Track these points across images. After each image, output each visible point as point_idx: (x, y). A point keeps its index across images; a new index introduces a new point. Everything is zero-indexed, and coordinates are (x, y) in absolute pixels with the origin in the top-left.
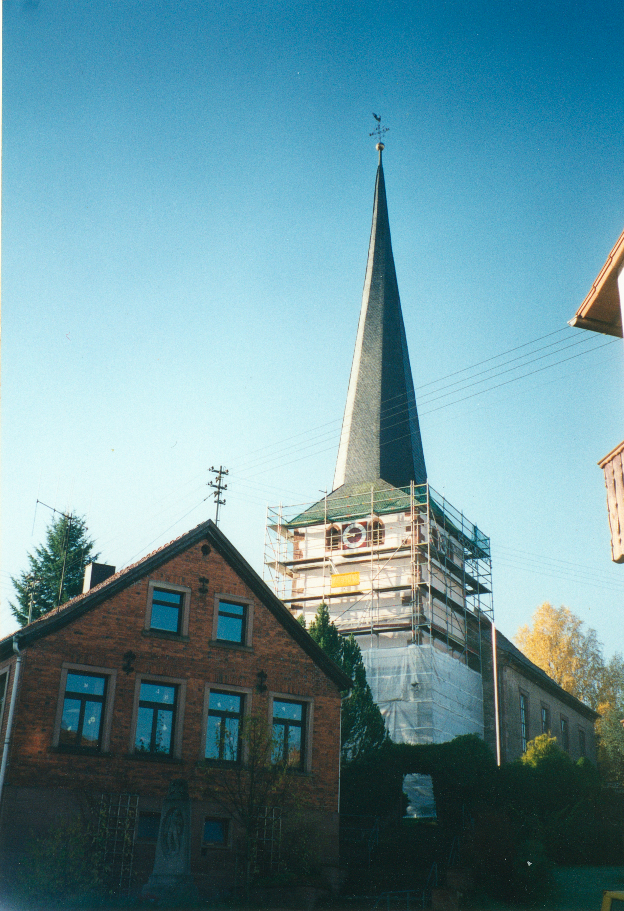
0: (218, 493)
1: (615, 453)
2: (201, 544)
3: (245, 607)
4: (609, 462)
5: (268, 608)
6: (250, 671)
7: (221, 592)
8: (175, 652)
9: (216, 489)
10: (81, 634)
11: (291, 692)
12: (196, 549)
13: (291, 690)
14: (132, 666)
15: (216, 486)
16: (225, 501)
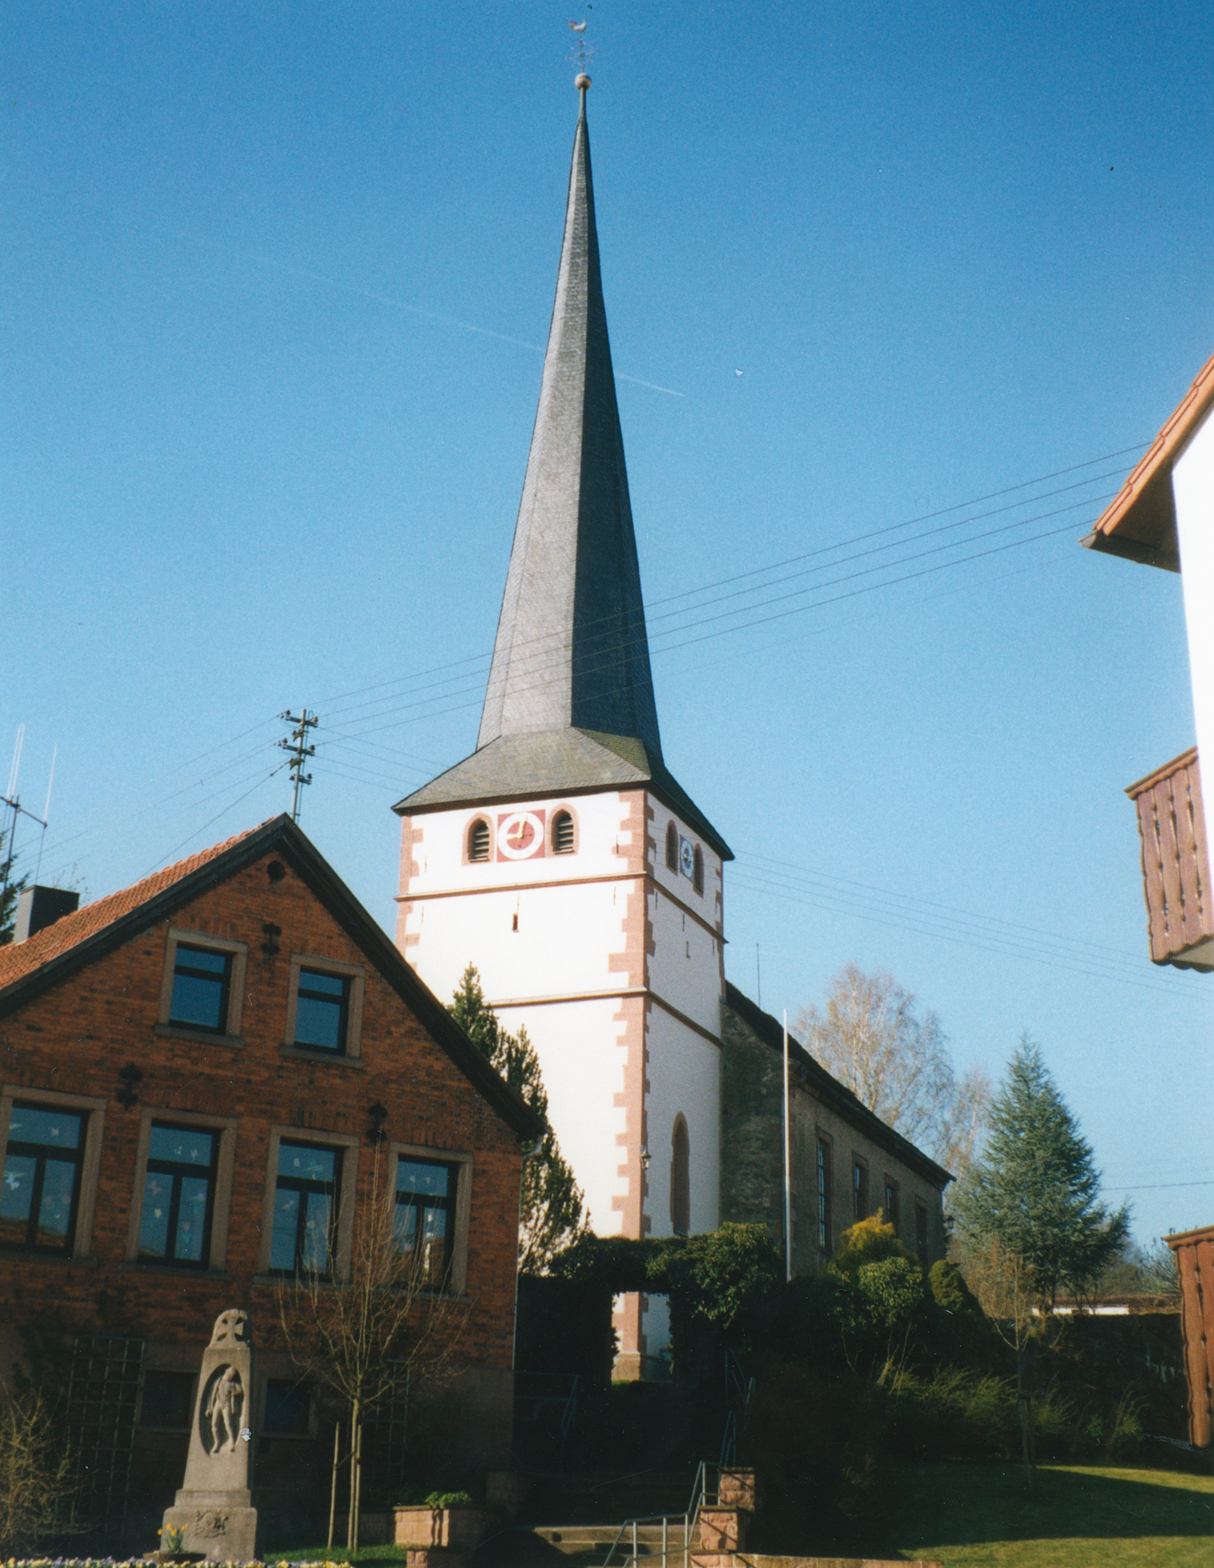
0: (296, 763)
1: (1161, 776)
2: (266, 861)
3: (347, 980)
4: (1147, 790)
5: (391, 983)
6: (355, 1103)
7: (302, 952)
8: (216, 1067)
9: (294, 755)
10: (40, 1030)
11: (430, 1144)
12: (258, 869)
13: (430, 1139)
14: (135, 1092)
15: (295, 749)
16: (310, 776)
